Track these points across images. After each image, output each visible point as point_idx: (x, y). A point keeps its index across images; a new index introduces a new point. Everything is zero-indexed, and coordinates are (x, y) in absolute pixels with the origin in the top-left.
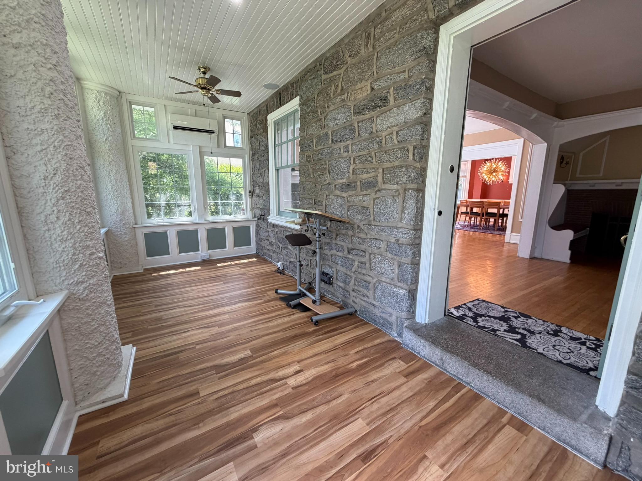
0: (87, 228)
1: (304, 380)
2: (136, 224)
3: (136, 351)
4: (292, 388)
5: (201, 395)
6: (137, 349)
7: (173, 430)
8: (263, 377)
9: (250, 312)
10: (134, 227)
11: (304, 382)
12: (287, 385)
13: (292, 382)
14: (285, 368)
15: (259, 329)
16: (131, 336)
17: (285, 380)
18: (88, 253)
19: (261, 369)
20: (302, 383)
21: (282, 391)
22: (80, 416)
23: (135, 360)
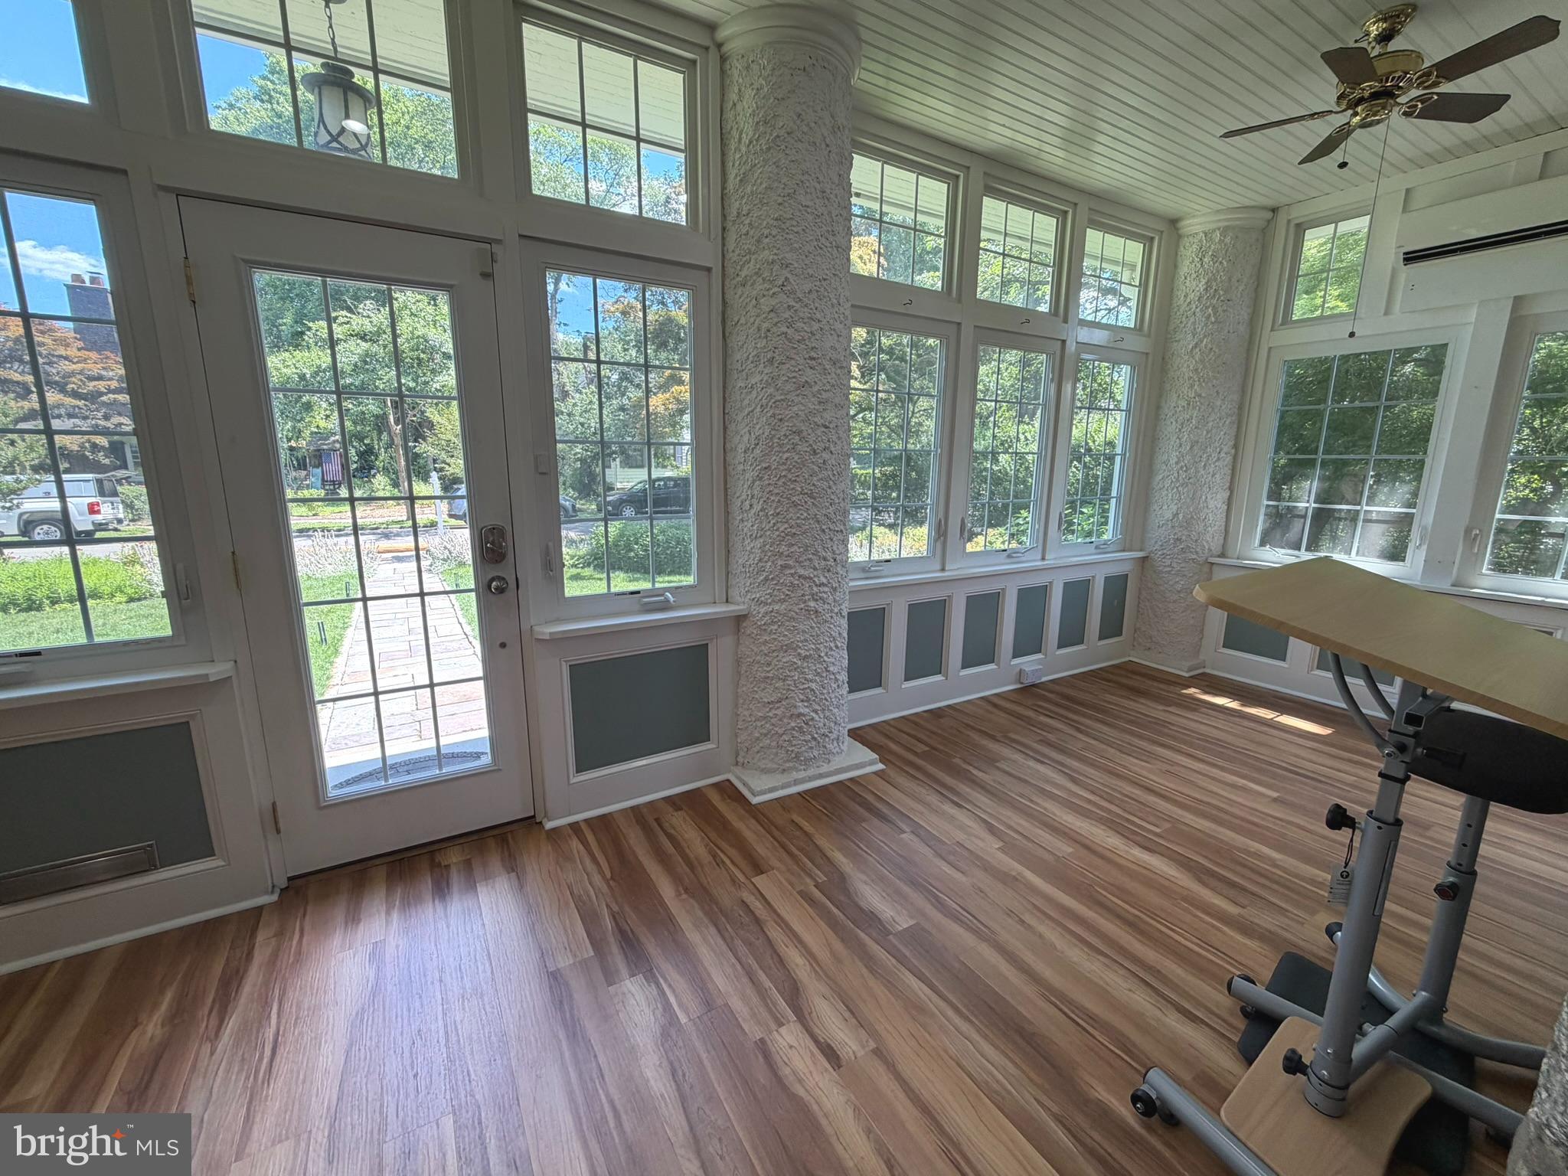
0: (786, 526)
1: (794, 1072)
2: (1223, 555)
3: (875, 773)
4: (762, 1040)
5: (757, 880)
6: (882, 771)
7: (682, 868)
8: (808, 967)
9: (1121, 892)
10: (1212, 564)
11: (786, 1071)
12: (773, 1026)
13: (789, 1040)
14: (847, 1015)
15: (1029, 927)
16: (919, 751)
17: (793, 1018)
18: (780, 562)
19: (838, 960)
20: (780, 1063)
21: (754, 1015)
22: (728, 780)
23: (851, 780)
